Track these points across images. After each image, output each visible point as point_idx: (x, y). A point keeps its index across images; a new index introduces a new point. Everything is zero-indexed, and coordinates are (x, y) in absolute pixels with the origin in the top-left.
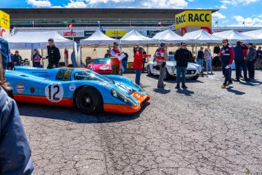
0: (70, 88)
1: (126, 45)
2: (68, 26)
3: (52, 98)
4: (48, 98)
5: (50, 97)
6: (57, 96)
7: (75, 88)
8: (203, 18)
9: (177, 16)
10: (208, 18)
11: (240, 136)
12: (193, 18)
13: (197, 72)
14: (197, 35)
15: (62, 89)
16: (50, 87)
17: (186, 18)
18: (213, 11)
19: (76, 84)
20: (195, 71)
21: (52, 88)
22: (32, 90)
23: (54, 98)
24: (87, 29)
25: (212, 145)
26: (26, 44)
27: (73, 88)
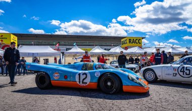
0: (96, 74)
1: (94, 55)
2: (56, 45)
3: (81, 83)
4: (78, 83)
5: (80, 82)
6: (85, 81)
7: (99, 75)
8: (137, 41)
9: (122, 40)
10: (140, 41)
11: (167, 97)
12: (132, 41)
13: (136, 69)
14: (135, 50)
15: (89, 76)
16: (79, 74)
17: (128, 41)
18: (143, 38)
19: (100, 72)
20: (135, 69)
21: (81, 75)
22: (66, 77)
23: (83, 83)
24: (68, 47)
25: (152, 101)
26: (29, 53)
27: (98, 75)
